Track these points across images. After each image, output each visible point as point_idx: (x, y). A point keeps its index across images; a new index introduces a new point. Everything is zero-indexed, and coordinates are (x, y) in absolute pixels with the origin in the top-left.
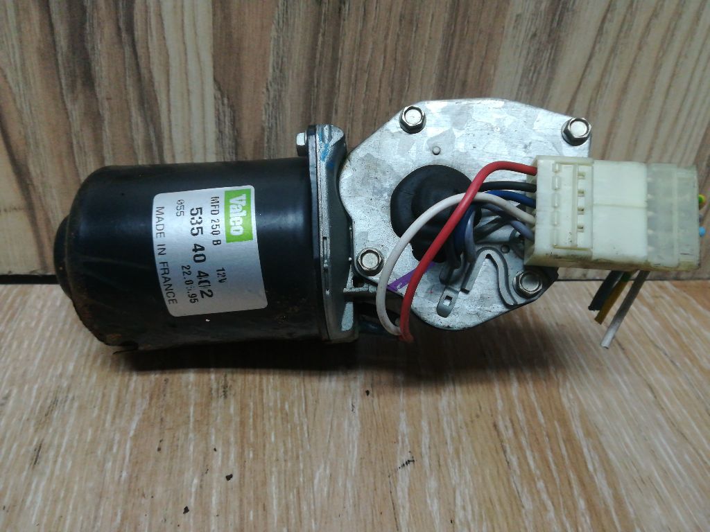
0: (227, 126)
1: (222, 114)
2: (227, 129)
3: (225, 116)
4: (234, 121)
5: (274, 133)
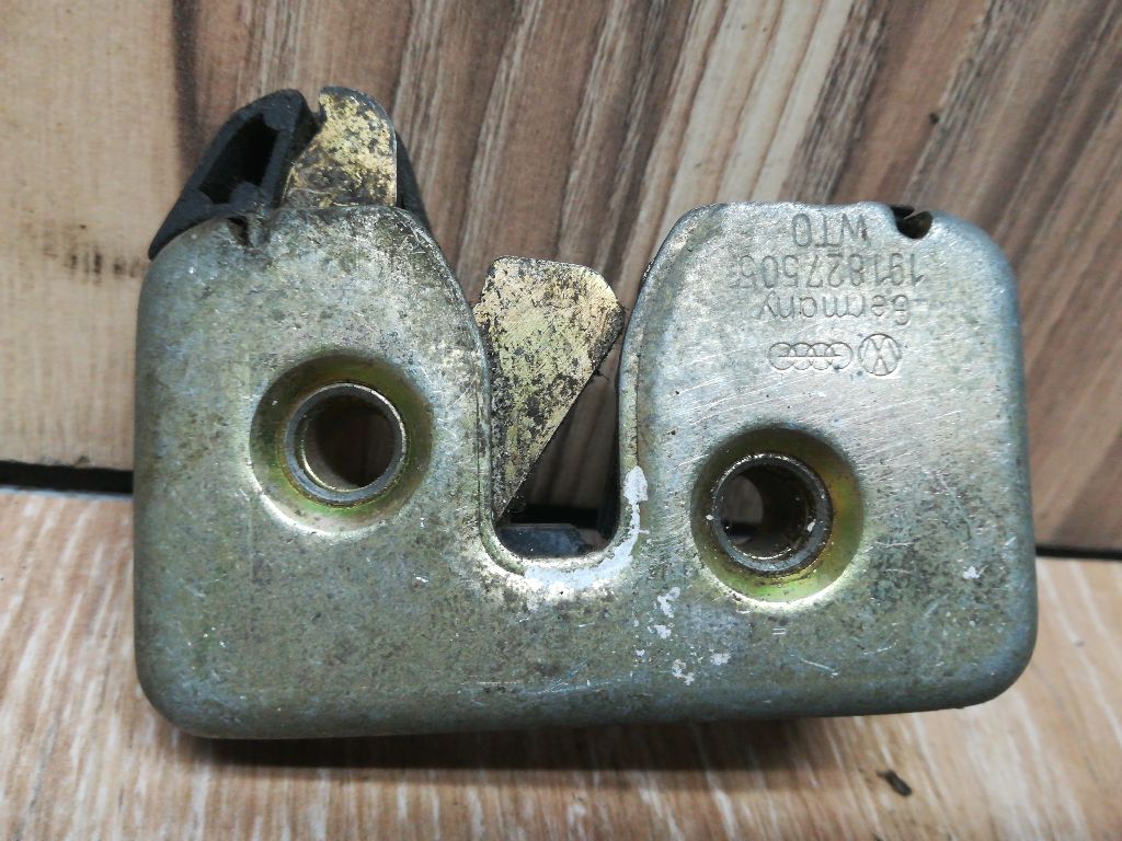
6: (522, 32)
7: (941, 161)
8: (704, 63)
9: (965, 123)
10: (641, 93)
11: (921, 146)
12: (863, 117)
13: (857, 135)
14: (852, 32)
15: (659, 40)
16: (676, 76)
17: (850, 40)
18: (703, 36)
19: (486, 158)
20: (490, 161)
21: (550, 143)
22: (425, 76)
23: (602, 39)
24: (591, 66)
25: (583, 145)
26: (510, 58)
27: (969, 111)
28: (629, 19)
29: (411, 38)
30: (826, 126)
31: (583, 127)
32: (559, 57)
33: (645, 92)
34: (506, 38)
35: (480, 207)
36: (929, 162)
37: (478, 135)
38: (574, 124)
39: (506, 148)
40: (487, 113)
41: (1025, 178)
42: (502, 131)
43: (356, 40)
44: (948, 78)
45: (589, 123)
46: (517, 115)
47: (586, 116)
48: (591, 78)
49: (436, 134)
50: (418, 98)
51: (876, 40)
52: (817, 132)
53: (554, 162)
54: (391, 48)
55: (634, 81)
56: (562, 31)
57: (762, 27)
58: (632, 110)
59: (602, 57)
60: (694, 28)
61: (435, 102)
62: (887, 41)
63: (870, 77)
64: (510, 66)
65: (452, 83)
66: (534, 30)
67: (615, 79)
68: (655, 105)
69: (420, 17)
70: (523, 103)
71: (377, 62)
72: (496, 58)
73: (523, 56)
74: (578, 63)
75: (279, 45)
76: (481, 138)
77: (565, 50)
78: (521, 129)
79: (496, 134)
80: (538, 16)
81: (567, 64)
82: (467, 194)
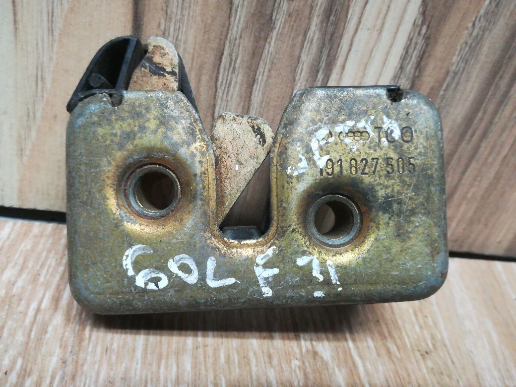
0: (411, 62)
1: (413, 46)
2: (410, 66)
3: (415, 48)
4: (421, 58)
5: (456, 80)
6: (275, 32)
7: (453, 86)
8: (351, 45)
9: (464, 69)
10: (324, 57)
11: (445, 79)
12: (419, 67)
13: (417, 74)
14: (415, 31)
15: (332, 35)
16: (339, 50)
17: (414, 35)
18: (351, 33)
19: (259, 84)
20: (260, 86)
21: (285, 79)
22: (234, 51)
23: (308, 34)
24: (303, 46)
25: (299, 80)
26: (269, 43)
27: (466, 64)
28: (320, 26)
29: (229, 35)
30: (403, 70)
31: (299, 72)
32: (290, 42)
33: (326, 57)
34: (268, 35)
35: (255, 106)
36: (448, 86)
37: (256, 75)
38: (295, 70)
39: (267, 81)
40: (260, 66)
41: (490, 93)
42: (266, 74)
43: (206, 36)
44: (456, 50)
45: (302, 70)
46: (272, 67)
47: (301, 67)
48: (303, 51)
49: (238, 74)
50: (231, 60)
51: (425, 34)
52: (399, 73)
53: (287, 86)
54: (221, 40)
55: (321, 52)
56: (292, 32)
57: (376, 29)
58: (320, 65)
59: (308, 42)
60: (347, 29)
61: (238, 61)
62: (430, 35)
63: (422, 50)
64: (270, 46)
65: (245, 54)
66: (280, 31)
67: (314, 51)
68: (330, 62)
69: (233, 26)
70: (275, 62)
71: (215, 45)
72: (264, 43)
73: (275, 42)
74: (298, 45)
75: (175, 38)
76: (257, 77)
77: (293, 40)
78: (273, 72)
79: (263, 75)
80: (282, 26)
81: (294, 45)
82: (250, 100)
